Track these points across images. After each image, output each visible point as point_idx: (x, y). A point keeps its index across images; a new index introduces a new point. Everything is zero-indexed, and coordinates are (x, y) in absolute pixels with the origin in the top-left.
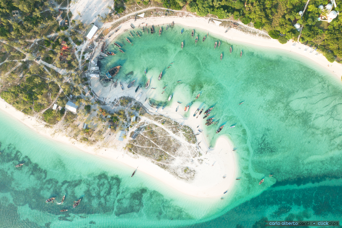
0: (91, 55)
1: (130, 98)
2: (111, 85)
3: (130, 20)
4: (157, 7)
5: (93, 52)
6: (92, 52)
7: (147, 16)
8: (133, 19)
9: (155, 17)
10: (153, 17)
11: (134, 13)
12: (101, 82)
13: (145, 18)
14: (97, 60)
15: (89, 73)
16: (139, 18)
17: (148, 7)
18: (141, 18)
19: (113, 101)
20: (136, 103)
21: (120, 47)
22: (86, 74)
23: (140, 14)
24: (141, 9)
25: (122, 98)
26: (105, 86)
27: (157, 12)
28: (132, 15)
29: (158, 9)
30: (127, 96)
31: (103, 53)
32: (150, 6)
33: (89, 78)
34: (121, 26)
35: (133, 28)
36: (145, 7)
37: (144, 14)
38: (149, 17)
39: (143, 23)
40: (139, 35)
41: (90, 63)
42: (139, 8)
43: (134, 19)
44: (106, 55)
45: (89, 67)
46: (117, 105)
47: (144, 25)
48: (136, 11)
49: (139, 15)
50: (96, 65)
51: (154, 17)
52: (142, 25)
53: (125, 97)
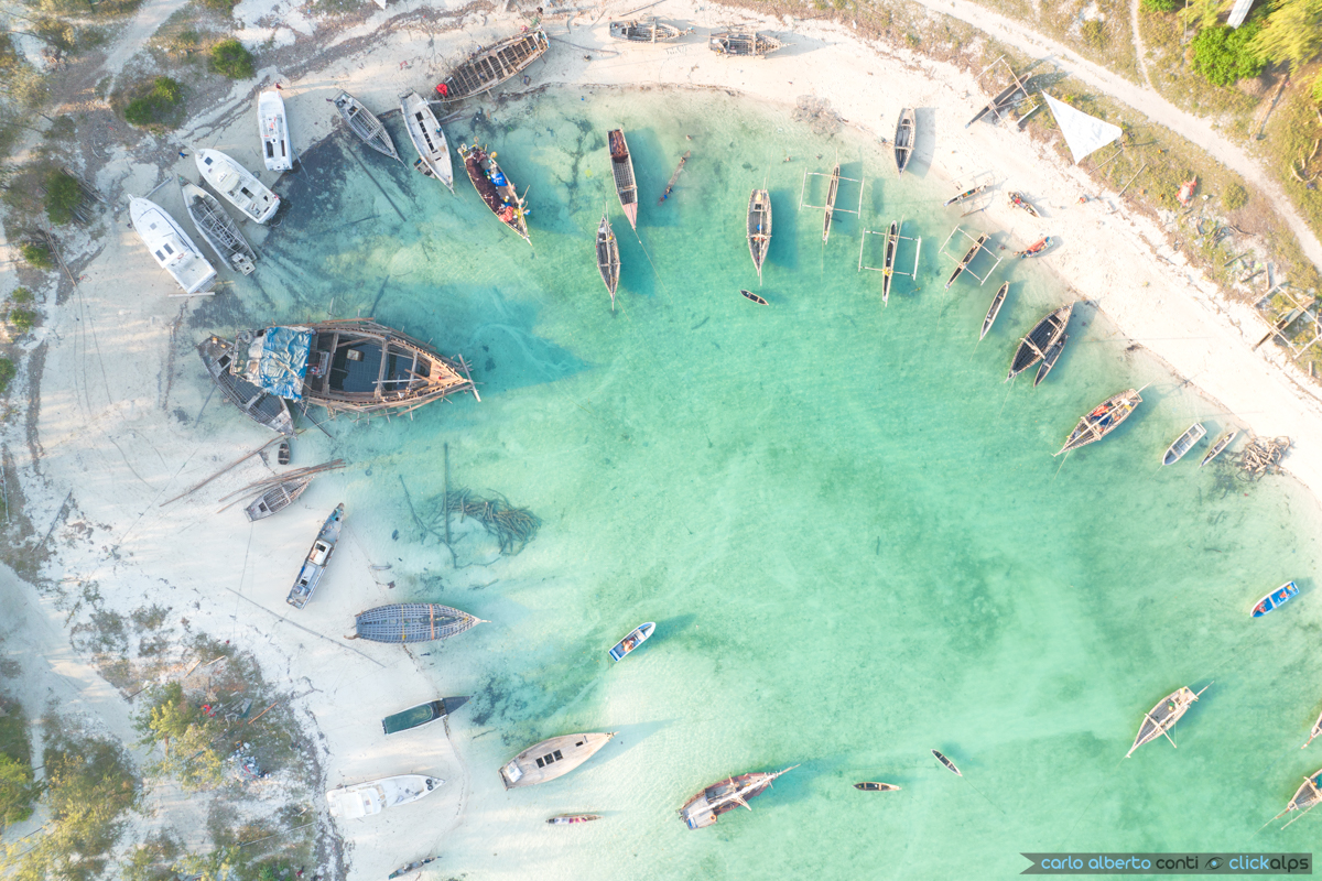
0: (323, 33)
1: (293, 725)
2: (238, 451)
3: (947, 69)
4: (1273, 190)
5: (360, 30)
6: (352, 21)
7: (1126, 180)
8: (974, 87)
9: (1180, 258)
10: (1158, 237)
11: (1034, 45)
12: (175, 348)
13: (1082, 177)
14: (323, 131)
15: (153, 169)
16: (1037, 122)
17: (1204, 112)
18: (1049, 148)
19: (123, 604)
20: (295, 816)
21: (630, 211)
22: (119, 159)
23: (1074, 103)
24: (1128, 66)
25: (222, 663)
26: (182, 416)
27: (1240, 229)
28: (1002, 37)
29: (1267, 209)
30: (282, 689)
31: (431, 124)
32: (1227, 119)
33: (107, 219)
34: (818, 35)
35: (901, 157)
36: (1179, 90)
37: (1113, 132)
38: (1128, 197)
39: (1018, 199)
40: (885, 271)
41: (241, 88)
42: (1118, 39)
43: (986, 100)
44: (444, 168)
45: (194, 122)
46: (118, 675)
47: (1022, 230)
48: (1072, 42)
49: (1061, 109)
50: (282, 162)
51: (1166, 251)
52: (997, 214)
53: (257, 673)
